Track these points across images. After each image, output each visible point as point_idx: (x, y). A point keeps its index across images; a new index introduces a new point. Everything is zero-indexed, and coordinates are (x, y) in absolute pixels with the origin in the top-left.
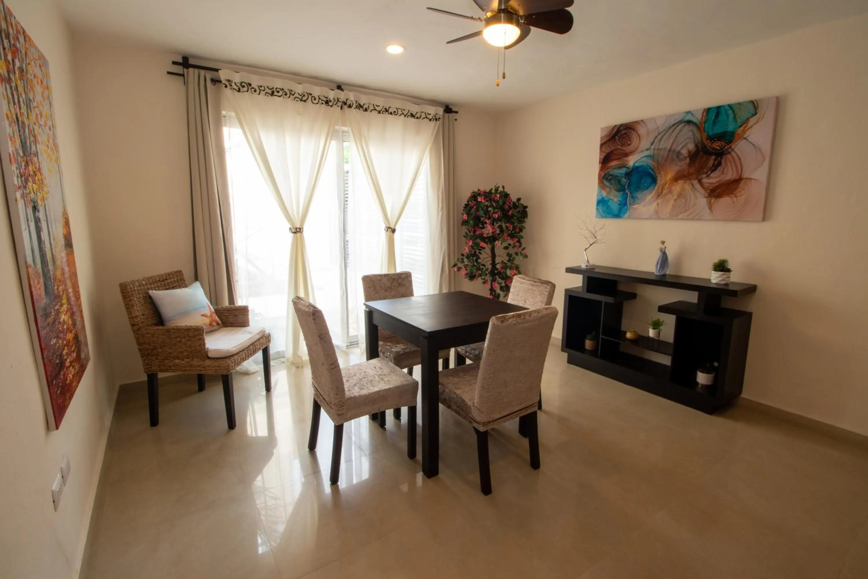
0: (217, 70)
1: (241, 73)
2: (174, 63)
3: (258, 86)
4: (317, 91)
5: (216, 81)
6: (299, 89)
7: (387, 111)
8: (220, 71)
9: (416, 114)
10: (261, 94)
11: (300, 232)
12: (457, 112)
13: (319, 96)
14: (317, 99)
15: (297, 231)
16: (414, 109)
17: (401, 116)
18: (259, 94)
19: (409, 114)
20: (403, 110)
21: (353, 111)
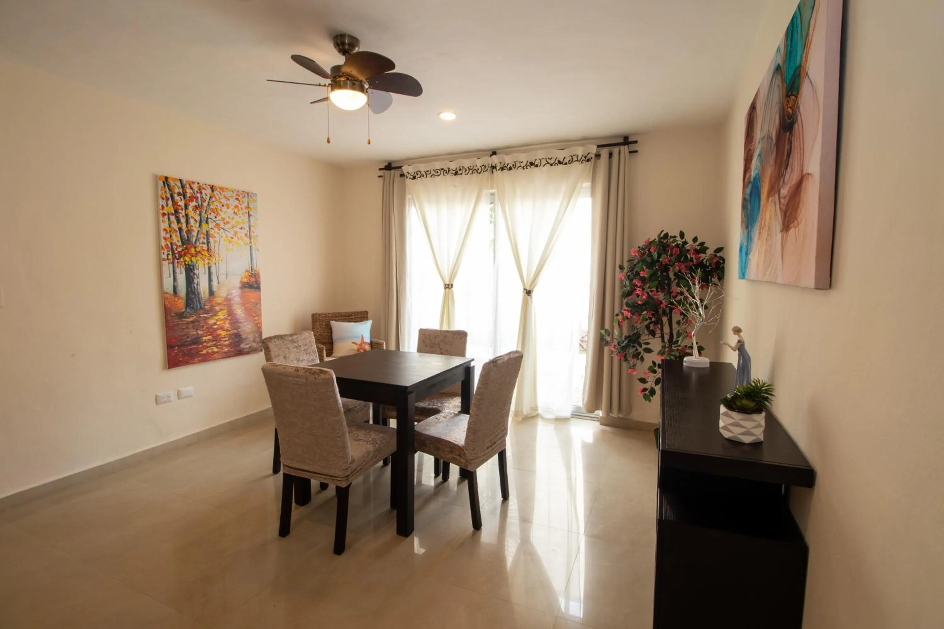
0: (400, 167)
1: (413, 165)
2: (380, 169)
3: (425, 172)
4: (467, 163)
5: (402, 175)
6: (453, 166)
7: (532, 164)
8: (403, 168)
9: (564, 160)
10: (428, 177)
11: (448, 288)
12: (636, 142)
13: (468, 167)
14: (468, 169)
15: (448, 286)
16: (560, 155)
17: (545, 166)
18: (426, 177)
19: (557, 162)
20: (549, 159)
21: (498, 174)
